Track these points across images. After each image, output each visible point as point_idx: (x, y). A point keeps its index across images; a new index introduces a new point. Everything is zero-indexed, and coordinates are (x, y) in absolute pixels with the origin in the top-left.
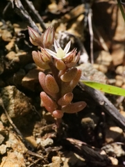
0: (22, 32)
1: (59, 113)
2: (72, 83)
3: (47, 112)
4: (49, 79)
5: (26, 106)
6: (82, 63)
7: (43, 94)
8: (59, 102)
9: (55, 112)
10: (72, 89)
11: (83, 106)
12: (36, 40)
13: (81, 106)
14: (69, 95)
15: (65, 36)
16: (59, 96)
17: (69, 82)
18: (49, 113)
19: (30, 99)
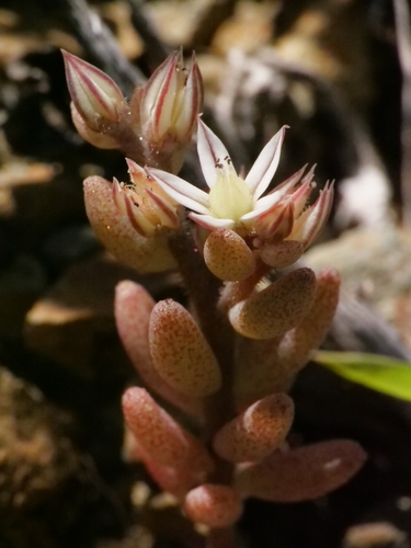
0: (31, 59)
1: (218, 499)
2: (288, 342)
3: (156, 489)
4: (168, 323)
5: (46, 458)
6: (354, 224)
7: (135, 398)
8: (221, 445)
9: (198, 496)
10: (292, 373)
11: (347, 465)
12: (107, 122)
13: (336, 463)
14: (274, 410)
15: (261, 78)
16: (223, 408)
17: (276, 342)
18: (168, 499)
19: (65, 418)
